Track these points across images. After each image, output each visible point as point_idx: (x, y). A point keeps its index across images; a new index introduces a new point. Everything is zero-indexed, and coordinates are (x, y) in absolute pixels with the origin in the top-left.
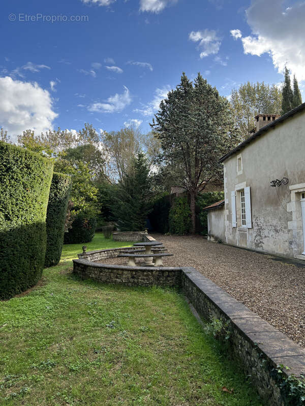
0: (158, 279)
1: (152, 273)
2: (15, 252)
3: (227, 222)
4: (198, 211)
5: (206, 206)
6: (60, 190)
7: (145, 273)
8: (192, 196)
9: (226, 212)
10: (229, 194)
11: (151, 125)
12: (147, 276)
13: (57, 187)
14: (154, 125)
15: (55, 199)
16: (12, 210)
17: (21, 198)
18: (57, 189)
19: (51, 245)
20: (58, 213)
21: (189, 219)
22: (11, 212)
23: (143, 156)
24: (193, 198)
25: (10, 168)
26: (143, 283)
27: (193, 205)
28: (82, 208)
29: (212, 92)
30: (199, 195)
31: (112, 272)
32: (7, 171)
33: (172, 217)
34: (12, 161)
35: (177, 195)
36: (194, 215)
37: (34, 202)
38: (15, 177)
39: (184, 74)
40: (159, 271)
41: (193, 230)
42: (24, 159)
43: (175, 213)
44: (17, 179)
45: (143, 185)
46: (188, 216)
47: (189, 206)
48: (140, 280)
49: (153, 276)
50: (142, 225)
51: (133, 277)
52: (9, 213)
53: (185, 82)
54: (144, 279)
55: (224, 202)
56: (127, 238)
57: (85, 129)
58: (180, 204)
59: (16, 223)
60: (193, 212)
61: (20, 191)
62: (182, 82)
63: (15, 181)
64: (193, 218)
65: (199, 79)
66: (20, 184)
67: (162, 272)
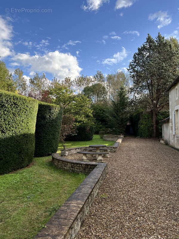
0: (85, 169)
1: (82, 165)
2: (8, 150)
3: (171, 131)
4: (157, 123)
5: (163, 119)
6: (52, 114)
7: (78, 165)
8: (154, 113)
9: (170, 124)
10: (172, 112)
11: (128, 70)
12: (79, 167)
13: (50, 112)
14: (130, 69)
15: (50, 119)
16: (5, 128)
17: (12, 121)
18: (50, 113)
19: (48, 144)
20: (52, 126)
21: (151, 128)
22: (5, 129)
23: (123, 89)
24: (154, 115)
25: (3, 105)
26: (77, 171)
27: (154, 120)
28: (83, 121)
29: (167, 44)
30: (159, 112)
31: (63, 163)
32: (2, 107)
33: (140, 127)
34: (4, 101)
35: (144, 113)
36: (155, 126)
37: (21, 123)
38: (7, 110)
39: (148, 35)
40: (85, 164)
41: (154, 135)
42: (12, 100)
43: (142, 124)
44: (8, 111)
45: (122, 107)
46: (151, 126)
47: (152, 120)
48: (75, 169)
49: (82, 167)
50: (122, 131)
51: (72, 167)
52: (4, 129)
53: (149, 40)
54: (77, 169)
55: (169, 118)
56: (110, 139)
57: (97, 74)
58: (145, 118)
59: (8, 134)
60: (154, 123)
61: (11, 117)
62: (147, 40)
63: (8, 112)
64: (154, 128)
65: (159, 37)
66: (11, 113)
67: (87, 165)
